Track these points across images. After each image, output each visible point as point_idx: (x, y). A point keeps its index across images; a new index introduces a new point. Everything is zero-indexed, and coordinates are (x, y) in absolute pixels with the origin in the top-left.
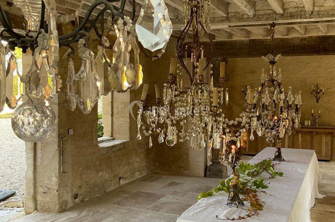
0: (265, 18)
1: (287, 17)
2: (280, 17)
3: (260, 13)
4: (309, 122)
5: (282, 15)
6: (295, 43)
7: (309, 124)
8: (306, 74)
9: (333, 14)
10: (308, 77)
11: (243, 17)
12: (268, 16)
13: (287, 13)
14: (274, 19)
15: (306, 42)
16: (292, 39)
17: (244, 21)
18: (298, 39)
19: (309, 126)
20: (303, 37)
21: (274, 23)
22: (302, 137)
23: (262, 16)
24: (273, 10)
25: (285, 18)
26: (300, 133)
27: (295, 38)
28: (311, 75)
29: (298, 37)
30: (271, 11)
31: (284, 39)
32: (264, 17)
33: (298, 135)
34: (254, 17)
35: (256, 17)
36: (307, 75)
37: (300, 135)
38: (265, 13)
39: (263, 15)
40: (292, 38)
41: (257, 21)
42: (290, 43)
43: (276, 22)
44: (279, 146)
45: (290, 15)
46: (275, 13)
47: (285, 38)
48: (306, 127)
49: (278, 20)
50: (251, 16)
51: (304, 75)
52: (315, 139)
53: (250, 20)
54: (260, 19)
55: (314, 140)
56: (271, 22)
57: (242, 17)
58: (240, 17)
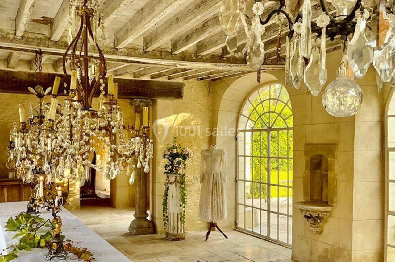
0: (36, 43)
1: (62, 46)
2: (53, 44)
3: (29, 36)
4: (14, 173)
5: (56, 43)
6: (23, 78)
7: (14, 176)
8: (6, 117)
9: (108, 51)
10: (9, 121)
11: (8, 36)
12: (40, 42)
13: (62, 42)
14: (47, 46)
15: (35, 79)
16: (18, 73)
17: (9, 41)
18: (25, 74)
19: (14, 178)
20: (31, 72)
21: (40, 50)
22: (8, 192)
23: (32, 40)
24: (45, 36)
25: (59, 47)
26: (6, 187)
27: (22, 72)
28: (13, 118)
29: (25, 72)
30: (43, 35)
31: (8, 71)
32: (35, 41)
33: (3, 189)
34: (23, 39)
35: (24, 39)
36: (8, 118)
37: (5, 190)
38: (36, 37)
39: (34, 39)
40: (18, 71)
41: (25, 44)
42: (17, 77)
43: (44, 49)
44: (33, 196)
45: (64, 44)
46: (47, 39)
47: (10, 71)
48: (10, 179)
49: (50, 47)
50: (18, 37)
51: (5, 119)
52: (23, 192)
53: (17, 42)
54: (29, 42)
55: (23, 194)
56: (37, 48)
57: (6, 36)
58: (3, 36)
